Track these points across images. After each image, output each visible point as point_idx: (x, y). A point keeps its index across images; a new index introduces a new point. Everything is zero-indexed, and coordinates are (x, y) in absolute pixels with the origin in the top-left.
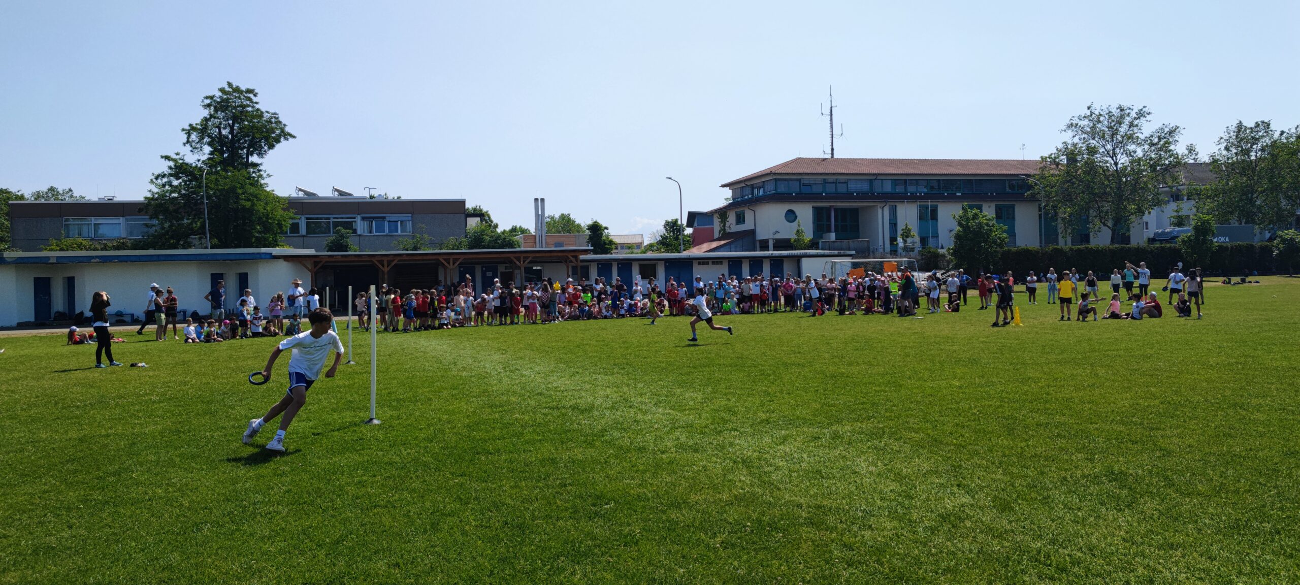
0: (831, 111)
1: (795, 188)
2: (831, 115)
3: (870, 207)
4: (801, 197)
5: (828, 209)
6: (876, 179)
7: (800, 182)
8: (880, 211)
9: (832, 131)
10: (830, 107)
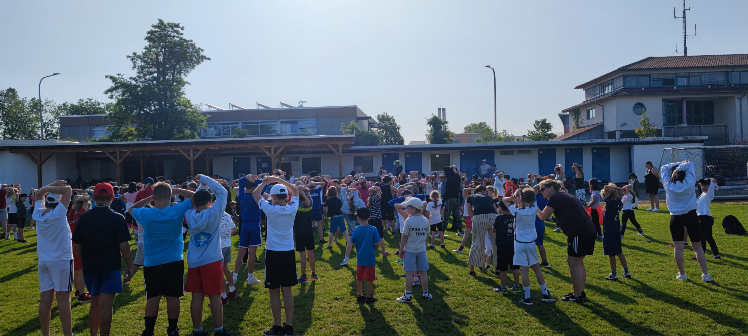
0: (684, 14)
1: (645, 83)
2: (684, 17)
3: (727, 97)
4: (650, 92)
5: (679, 102)
6: (732, 71)
7: (650, 77)
8: (737, 102)
9: (685, 32)
10: (683, 10)
